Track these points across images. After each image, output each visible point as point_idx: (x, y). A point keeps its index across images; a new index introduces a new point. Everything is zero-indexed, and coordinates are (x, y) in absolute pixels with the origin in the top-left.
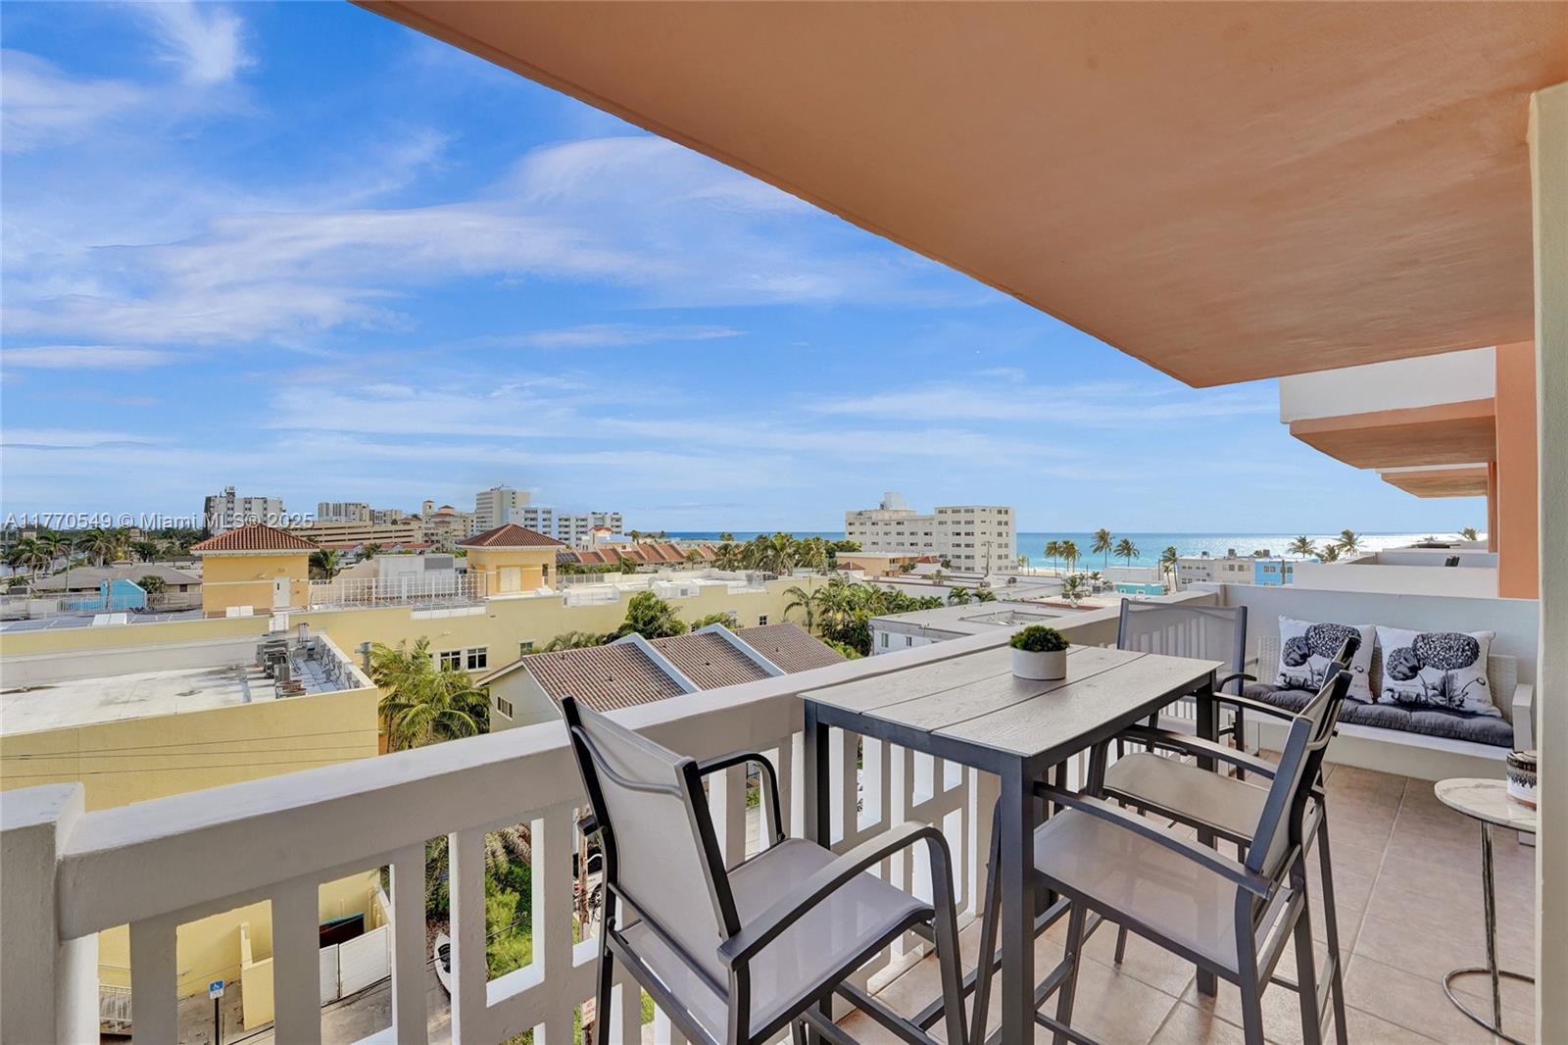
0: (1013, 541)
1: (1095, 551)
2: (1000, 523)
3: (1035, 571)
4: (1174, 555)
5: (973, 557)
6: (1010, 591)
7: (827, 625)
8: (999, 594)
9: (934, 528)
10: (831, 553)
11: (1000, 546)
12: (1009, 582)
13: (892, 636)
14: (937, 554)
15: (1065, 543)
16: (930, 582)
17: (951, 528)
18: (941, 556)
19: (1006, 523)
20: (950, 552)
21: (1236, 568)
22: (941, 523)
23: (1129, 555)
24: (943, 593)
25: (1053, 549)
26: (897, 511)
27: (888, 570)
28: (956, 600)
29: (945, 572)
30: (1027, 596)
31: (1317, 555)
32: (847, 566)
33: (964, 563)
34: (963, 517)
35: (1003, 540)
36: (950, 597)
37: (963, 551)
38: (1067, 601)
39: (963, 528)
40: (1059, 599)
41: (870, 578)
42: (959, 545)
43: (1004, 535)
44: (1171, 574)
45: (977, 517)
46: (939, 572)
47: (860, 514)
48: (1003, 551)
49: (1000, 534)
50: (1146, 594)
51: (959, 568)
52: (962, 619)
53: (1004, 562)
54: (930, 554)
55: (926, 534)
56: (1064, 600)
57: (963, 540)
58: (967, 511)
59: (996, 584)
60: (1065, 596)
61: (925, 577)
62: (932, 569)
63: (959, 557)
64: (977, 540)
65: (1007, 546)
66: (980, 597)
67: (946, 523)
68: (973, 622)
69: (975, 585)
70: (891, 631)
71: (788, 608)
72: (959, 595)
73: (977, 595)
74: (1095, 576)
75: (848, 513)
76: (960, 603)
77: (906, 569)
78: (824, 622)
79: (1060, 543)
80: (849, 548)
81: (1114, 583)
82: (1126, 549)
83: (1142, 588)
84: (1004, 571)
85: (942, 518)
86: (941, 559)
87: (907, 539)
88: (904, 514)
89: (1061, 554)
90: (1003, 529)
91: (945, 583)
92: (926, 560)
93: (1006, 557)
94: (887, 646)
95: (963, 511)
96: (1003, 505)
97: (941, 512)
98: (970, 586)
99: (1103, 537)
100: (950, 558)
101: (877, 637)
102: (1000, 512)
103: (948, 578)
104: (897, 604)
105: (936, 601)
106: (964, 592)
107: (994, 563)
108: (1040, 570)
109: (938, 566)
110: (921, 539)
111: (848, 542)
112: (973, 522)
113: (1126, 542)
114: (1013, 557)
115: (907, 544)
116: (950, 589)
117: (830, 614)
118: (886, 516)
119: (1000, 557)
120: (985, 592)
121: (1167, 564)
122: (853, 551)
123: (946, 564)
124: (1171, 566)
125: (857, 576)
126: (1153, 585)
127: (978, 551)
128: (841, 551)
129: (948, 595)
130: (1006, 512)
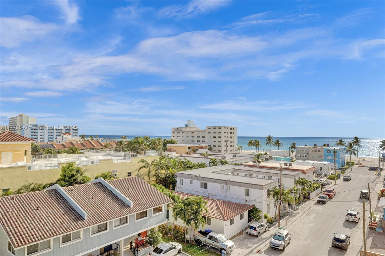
0: (236, 140)
1: (266, 144)
2: (231, 133)
3: (244, 152)
4: (295, 146)
5: (221, 146)
6: (234, 160)
7: (157, 176)
8: (229, 161)
9: (206, 135)
10: (165, 145)
11: (231, 142)
12: (234, 156)
13: (185, 180)
14: (207, 145)
15: (255, 141)
16: (203, 156)
17: (213, 135)
18: (209, 146)
19: (234, 133)
20: (212, 144)
21: (317, 151)
22: (209, 133)
23: (278, 145)
24: (207, 161)
25: (251, 143)
26: (192, 128)
27: (187, 151)
28: (212, 164)
29: (209, 152)
30: (240, 162)
31: (346, 146)
32: (169, 150)
33: (217, 148)
34: (217, 130)
35: (232, 140)
36: (210, 163)
37: (217, 144)
38: (255, 164)
39: (217, 135)
40: (252, 163)
41: (179, 155)
42: (215, 142)
43: (233, 137)
44: (294, 153)
45: (223, 130)
46: (207, 152)
47: (178, 129)
48: (232, 144)
49: (231, 137)
50: (285, 161)
51: (215, 150)
52: (213, 172)
53: (232, 148)
54: (203, 145)
55: (203, 137)
56: (254, 164)
57: (217, 139)
58: (219, 128)
59: (229, 158)
60: (255, 162)
61: (201, 154)
62: (204, 151)
63: (215, 146)
64: (223, 139)
65: (234, 142)
66: (222, 163)
67: (210, 133)
68: (218, 173)
69: (220, 158)
70: (184, 178)
71: (140, 169)
72: (213, 162)
73: (220, 162)
74: (266, 154)
75: (173, 128)
76: (213, 165)
77: (195, 151)
78: (156, 175)
79: (254, 141)
80: (172, 142)
81: (273, 157)
82: (278, 143)
83: (283, 158)
84: (232, 152)
85: (209, 131)
86: (209, 147)
87: (196, 139)
88: (194, 129)
89: (254, 145)
90: (232, 135)
91: (209, 157)
92: (202, 147)
93: (234, 146)
94: (182, 184)
95: (217, 128)
96: (233, 126)
97: (209, 128)
98: (218, 158)
99: (269, 138)
100: (212, 146)
101: (178, 180)
102: (231, 129)
103: (210, 155)
104: (187, 166)
105: (203, 165)
106: (215, 161)
107: (229, 149)
108: (246, 152)
109: (207, 150)
110: (201, 139)
111: (172, 140)
112: (221, 133)
113: (278, 141)
114: (236, 146)
115: (196, 141)
116: (209, 160)
117: (159, 171)
118: (188, 129)
119: (231, 146)
120: (224, 161)
121: (292, 149)
122: (174, 144)
123: (210, 149)
124: (294, 150)
125: (173, 154)
126: (287, 157)
127: (223, 144)
128: (169, 144)
129: (209, 162)
130: (234, 129)
